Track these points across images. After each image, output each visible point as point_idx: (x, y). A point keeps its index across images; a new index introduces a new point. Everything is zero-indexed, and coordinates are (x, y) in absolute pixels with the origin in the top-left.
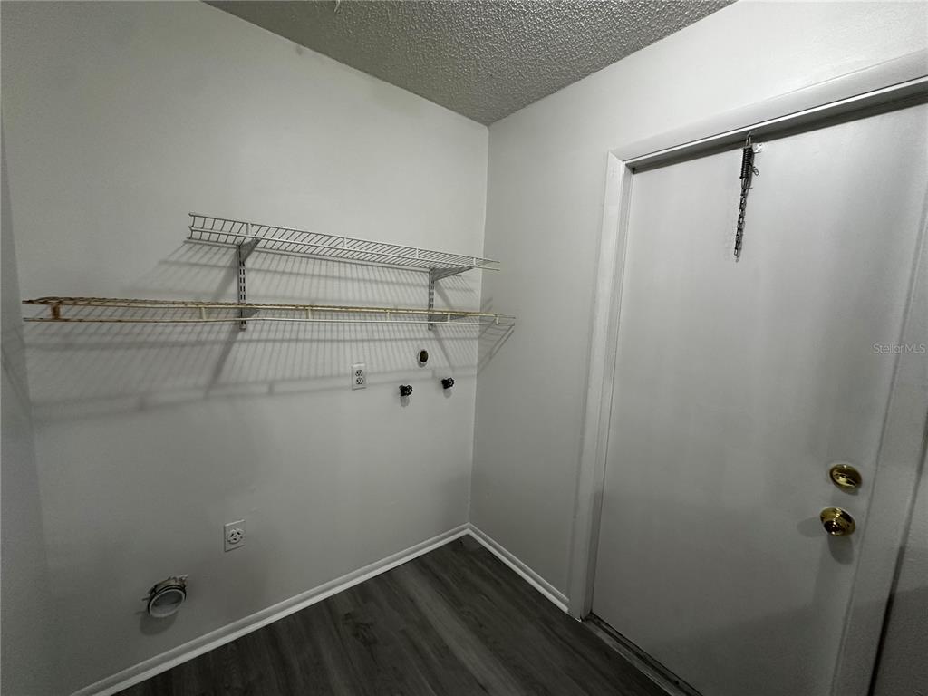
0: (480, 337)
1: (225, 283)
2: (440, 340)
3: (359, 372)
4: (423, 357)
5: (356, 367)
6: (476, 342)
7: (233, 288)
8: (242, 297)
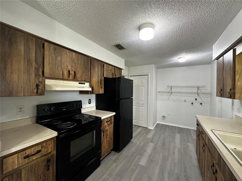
0: (210, 97)
1: (170, 90)
2: (200, 97)
3: (185, 100)
4: (196, 99)
5: (184, 99)
6: (209, 98)
7: (171, 90)
8: (171, 91)
